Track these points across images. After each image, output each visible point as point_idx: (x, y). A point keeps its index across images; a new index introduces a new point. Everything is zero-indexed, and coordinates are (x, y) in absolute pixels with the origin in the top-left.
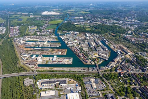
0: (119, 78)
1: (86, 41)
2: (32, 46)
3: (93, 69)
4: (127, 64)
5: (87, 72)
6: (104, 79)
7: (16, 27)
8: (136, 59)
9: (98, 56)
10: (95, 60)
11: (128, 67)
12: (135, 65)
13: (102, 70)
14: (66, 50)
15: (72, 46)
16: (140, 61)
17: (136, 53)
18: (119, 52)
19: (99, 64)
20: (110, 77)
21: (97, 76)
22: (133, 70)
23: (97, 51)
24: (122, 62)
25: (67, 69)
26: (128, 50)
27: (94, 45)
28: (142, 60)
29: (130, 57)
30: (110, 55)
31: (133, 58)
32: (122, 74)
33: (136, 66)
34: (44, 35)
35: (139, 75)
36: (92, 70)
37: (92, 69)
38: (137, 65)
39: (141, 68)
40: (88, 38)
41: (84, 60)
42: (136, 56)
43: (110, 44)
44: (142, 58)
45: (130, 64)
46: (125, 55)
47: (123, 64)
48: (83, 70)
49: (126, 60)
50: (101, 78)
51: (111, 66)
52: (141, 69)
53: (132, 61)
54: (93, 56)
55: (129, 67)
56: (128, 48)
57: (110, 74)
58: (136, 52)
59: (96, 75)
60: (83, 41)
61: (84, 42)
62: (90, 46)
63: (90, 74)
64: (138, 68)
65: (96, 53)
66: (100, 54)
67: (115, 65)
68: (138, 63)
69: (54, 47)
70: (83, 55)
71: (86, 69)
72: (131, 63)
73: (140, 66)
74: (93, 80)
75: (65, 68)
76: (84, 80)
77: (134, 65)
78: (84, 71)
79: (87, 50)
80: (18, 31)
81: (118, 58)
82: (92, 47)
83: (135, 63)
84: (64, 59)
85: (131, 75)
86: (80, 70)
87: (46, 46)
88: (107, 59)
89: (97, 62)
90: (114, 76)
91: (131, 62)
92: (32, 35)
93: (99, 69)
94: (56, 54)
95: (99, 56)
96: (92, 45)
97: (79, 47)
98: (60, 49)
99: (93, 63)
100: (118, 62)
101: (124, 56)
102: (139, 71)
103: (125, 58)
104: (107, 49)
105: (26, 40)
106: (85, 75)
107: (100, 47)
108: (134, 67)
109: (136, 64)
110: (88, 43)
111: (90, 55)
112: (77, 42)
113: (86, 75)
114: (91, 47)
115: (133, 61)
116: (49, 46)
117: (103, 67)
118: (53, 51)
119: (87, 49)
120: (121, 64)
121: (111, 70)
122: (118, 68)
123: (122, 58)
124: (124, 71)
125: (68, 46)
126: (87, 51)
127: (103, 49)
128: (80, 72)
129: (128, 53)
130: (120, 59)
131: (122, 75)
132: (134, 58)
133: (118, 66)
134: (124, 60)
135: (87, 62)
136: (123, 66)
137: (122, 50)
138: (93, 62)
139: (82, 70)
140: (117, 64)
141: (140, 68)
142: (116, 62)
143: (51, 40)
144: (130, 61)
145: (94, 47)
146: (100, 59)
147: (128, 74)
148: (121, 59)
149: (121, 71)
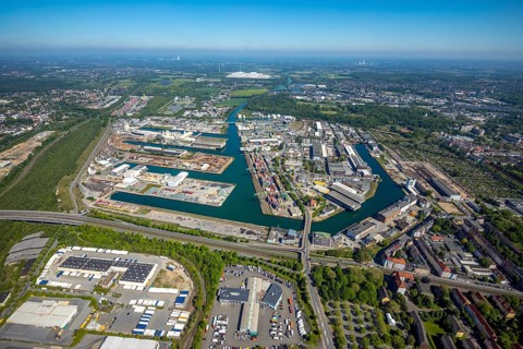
0: (386, 299)
1: (308, 140)
2: (145, 141)
3: (286, 235)
4: (438, 240)
5: (255, 244)
6: (312, 291)
7: (145, 98)
8: (482, 221)
9: (326, 191)
10: (306, 204)
11: (441, 255)
12: (479, 248)
13: (321, 248)
14: (231, 160)
15: (254, 151)
16: (505, 234)
17: (484, 200)
18: (410, 188)
19: (317, 219)
20: (340, 286)
21: (286, 270)
22: (464, 270)
23: (329, 174)
24: (416, 228)
25: (193, 220)
26: (453, 182)
27: (325, 155)
28: (512, 229)
29: (456, 210)
30: (374, 191)
31: (469, 218)
32: (407, 281)
33: (481, 257)
34: (197, 118)
35: (494, 304)
36: (280, 240)
37: (280, 236)
38: (489, 250)
39: (510, 269)
40: (317, 134)
41: (267, 199)
42: (483, 210)
43: (386, 158)
44: (513, 224)
45: (450, 239)
46: (438, 200)
47: (417, 234)
48: (249, 233)
49: (436, 222)
50: (301, 283)
51: (363, 234)
52: (504, 272)
53: (463, 230)
54: (308, 189)
55: (447, 254)
56: (454, 179)
57: (347, 271)
58: (484, 195)
59: (285, 265)
60: (299, 140)
61: (301, 142)
62: (311, 156)
63: (263, 254)
64: (493, 267)
65: (323, 181)
66: (338, 184)
67: (383, 234)
68: (493, 244)
69: (201, 147)
70: (275, 182)
71: (260, 230)
72: (457, 235)
73: (503, 255)
74: (259, 285)
75: (187, 218)
76: (227, 280)
77: (474, 250)
78: (247, 237)
79: (296, 167)
80: (143, 106)
81: (403, 209)
82: (318, 158)
83: (476, 237)
84: (207, 185)
85: (451, 295)
86: (235, 234)
87: (181, 144)
88: (355, 207)
89: (311, 212)
90: (363, 285)
91: (459, 233)
92: (169, 116)
93: (311, 239)
94: (193, 167)
95: (331, 189)
96: (320, 155)
97: (277, 154)
98: (214, 156)
99: (297, 213)
100: (399, 225)
101: (428, 205)
102: (494, 280)
103: (434, 212)
104: (366, 172)
105: (142, 125)
106: (240, 254)
107: (345, 163)
108: (469, 255)
109: (484, 246)
110: (311, 147)
111: (299, 185)
112: (277, 139)
113: (243, 259)
114: (315, 158)
115: (468, 229)
116: (189, 145)
117: (327, 235)
118: (189, 158)
119: (300, 163)
120: (410, 233)
121: (356, 255)
122: (394, 250)
123: (420, 212)
124: (417, 270)
125: (242, 149)
126: (298, 169)
127: (354, 169)
128: (229, 239)
129: (448, 196)
130: (410, 212)
131: (402, 291)
132: (473, 215)
133: (396, 242)
134: (429, 218)
135: (274, 207)
136: (415, 243)
137: (428, 182)
138: (297, 208)
139: (242, 231)
140: (394, 234)
141: (499, 267)
142: (390, 221)
143: (208, 129)
144: (453, 227)
145: (323, 161)
146: (328, 202)
147: (433, 289)
148: (415, 213)
149: (400, 266)
